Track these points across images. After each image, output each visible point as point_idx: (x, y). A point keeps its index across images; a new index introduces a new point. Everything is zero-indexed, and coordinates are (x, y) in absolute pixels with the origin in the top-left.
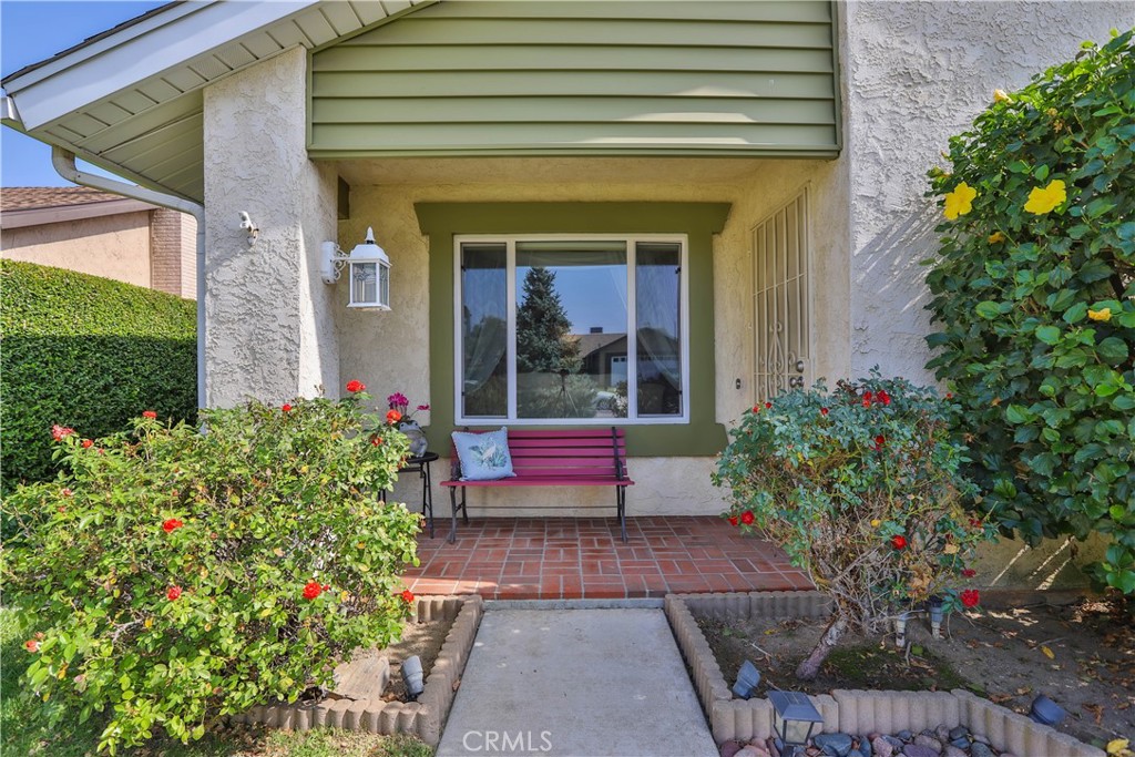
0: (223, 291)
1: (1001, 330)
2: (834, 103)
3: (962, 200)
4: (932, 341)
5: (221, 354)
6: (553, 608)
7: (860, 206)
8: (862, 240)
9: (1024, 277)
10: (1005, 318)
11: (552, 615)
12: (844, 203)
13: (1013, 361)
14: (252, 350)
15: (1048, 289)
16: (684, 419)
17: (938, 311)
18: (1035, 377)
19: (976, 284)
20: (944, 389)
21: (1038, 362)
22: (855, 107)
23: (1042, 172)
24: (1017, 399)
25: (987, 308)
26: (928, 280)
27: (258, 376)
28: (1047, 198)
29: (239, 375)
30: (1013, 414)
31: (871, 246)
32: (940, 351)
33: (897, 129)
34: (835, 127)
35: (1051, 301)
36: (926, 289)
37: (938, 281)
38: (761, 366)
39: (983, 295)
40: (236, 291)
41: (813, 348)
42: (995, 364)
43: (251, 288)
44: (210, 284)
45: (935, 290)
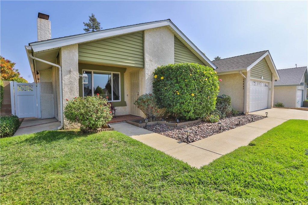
0: (66, 80)
1: (159, 89)
2: (144, 62)
3: (156, 76)
4: (153, 90)
5: (65, 90)
6: (113, 124)
7: (146, 74)
8: (146, 78)
9: (161, 84)
10: (159, 88)
11: (113, 125)
12: (145, 74)
13: (160, 92)
14: (71, 89)
15: (162, 86)
16: (120, 101)
17: (154, 87)
18: (162, 93)
19: (157, 84)
20: (154, 95)
21: (162, 92)
22: (146, 63)
23: (162, 75)
24: (161, 95)
25: (158, 87)
26: (153, 83)
27: (72, 93)
28: (162, 78)
29: (69, 93)
30: (160, 97)
31: (147, 79)
32: (154, 91)
33: (150, 66)
34: (144, 65)
35: (163, 87)
36: (152, 84)
37: (154, 83)
38: (132, 93)
39: (158, 86)
40: (68, 80)
41: (140, 91)
42: (159, 92)
43: (70, 80)
44: (63, 79)
45: (153, 84)
